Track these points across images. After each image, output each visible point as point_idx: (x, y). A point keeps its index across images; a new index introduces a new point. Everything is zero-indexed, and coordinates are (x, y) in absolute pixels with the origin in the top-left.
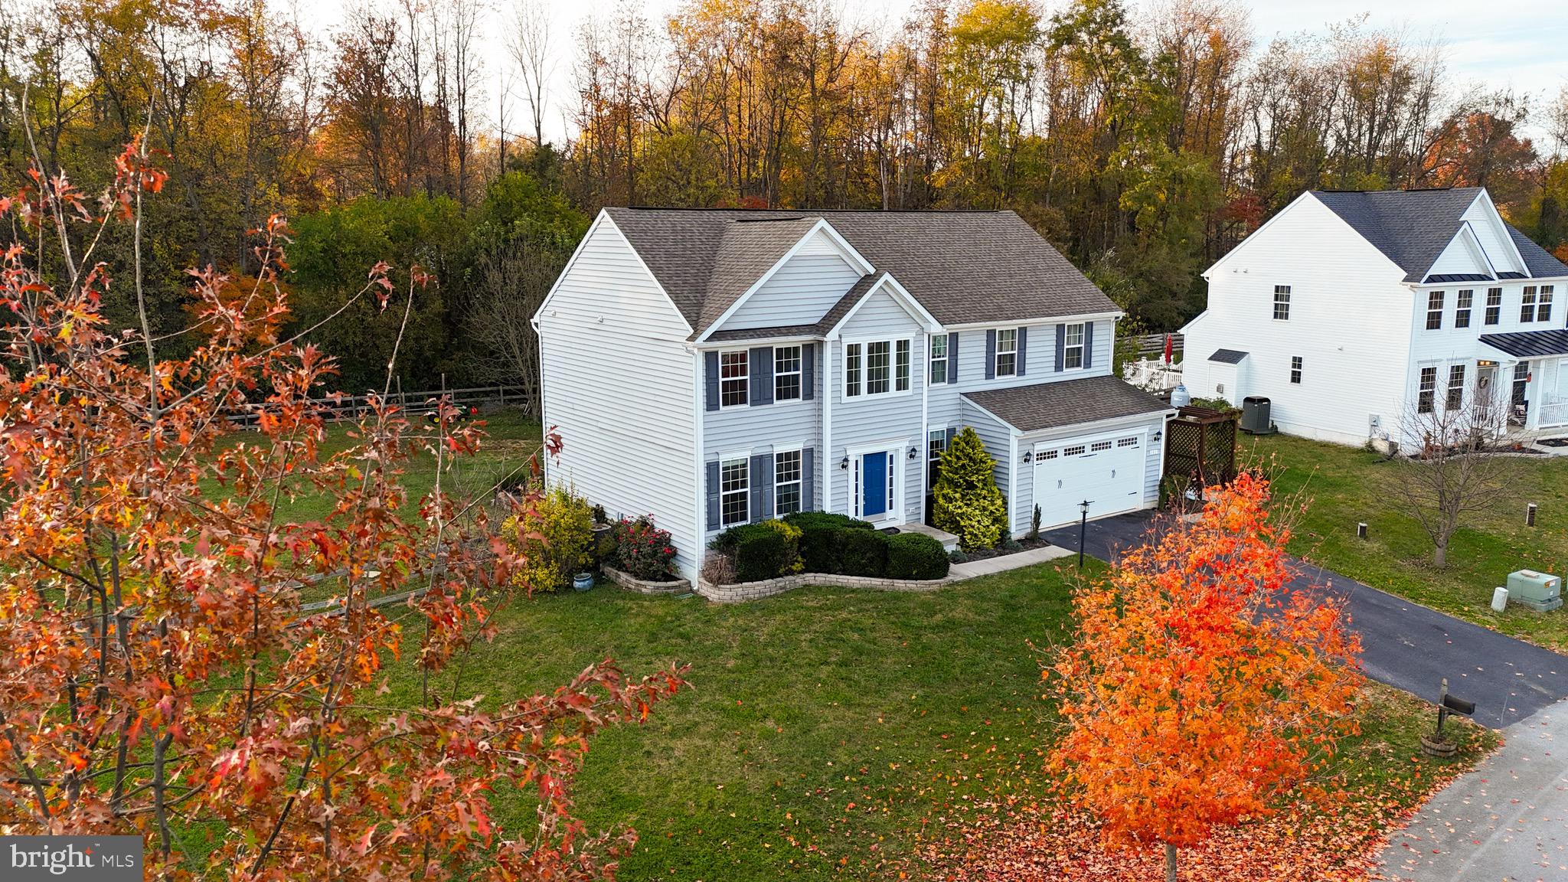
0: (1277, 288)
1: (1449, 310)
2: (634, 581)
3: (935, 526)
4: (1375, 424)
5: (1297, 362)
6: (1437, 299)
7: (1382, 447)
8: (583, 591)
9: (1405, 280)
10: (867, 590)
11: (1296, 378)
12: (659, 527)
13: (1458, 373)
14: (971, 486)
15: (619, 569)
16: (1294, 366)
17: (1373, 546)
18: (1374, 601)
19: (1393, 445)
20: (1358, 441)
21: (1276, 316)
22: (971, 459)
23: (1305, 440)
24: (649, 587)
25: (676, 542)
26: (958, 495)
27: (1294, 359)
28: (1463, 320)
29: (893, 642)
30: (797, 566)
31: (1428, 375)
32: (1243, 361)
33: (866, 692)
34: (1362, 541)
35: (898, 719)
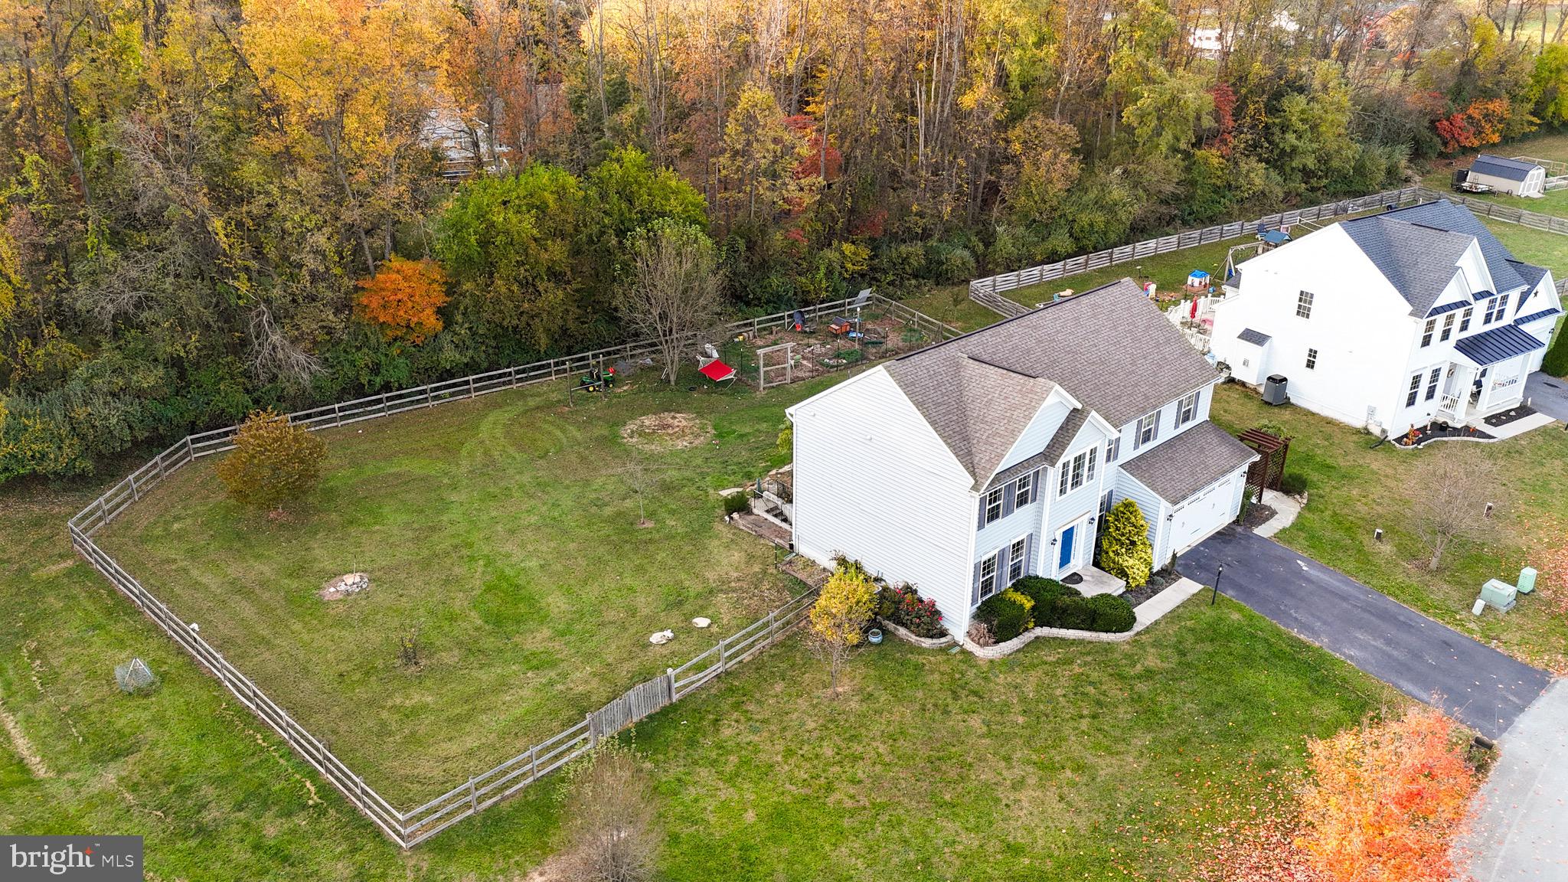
0: (1302, 293)
1: (1437, 333)
2: (913, 636)
3: (1103, 569)
4: (1372, 412)
5: (1313, 353)
6: (1431, 325)
7: (1376, 431)
8: (878, 645)
9: (1411, 314)
10: (1081, 642)
11: (1310, 365)
12: (925, 594)
13: (1436, 374)
14: (1133, 543)
15: (897, 624)
16: (1310, 355)
17: (1387, 548)
18: (1402, 618)
19: (1384, 431)
20: (1359, 424)
21: (1298, 313)
22: (1134, 526)
23: (1313, 414)
24: (927, 643)
25: (939, 606)
26: (1123, 550)
27: (1311, 350)
28: (1446, 335)
29: (1120, 695)
30: (1031, 625)
31: (1416, 381)
32: (1267, 345)
33: (1116, 741)
34: (1378, 543)
35: (1146, 762)
